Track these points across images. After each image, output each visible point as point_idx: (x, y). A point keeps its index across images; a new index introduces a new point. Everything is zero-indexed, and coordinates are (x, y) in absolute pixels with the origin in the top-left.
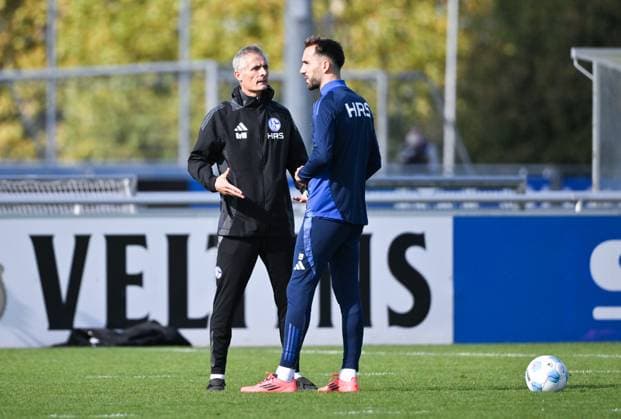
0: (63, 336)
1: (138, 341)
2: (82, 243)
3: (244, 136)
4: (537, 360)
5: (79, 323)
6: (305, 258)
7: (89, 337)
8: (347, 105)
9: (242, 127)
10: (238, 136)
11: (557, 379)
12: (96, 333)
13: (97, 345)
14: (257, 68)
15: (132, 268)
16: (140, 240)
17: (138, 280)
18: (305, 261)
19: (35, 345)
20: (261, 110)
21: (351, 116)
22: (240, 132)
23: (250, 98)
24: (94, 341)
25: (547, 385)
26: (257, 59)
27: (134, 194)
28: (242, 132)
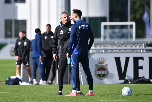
0: (123, 81)
1: (139, 82)
2: (127, 59)
3: (62, 33)
4: (124, 88)
5: (126, 78)
7: (129, 81)
8: (79, 26)
9: (62, 31)
10: (61, 33)
11: (129, 92)
13: (130, 83)
14: (65, 17)
15: (140, 65)
16: (142, 58)
17: (141, 68)
18: (73, 64)
19: (115, 83)
21: (80, 29)
22: (61, 32)
23: (64, 24)
24: (130, 82)
25: (126, 94)
26: (65, 15)
28: (62, 32)
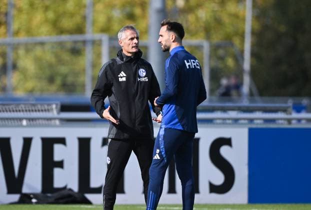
0: (16, 197)
1: (61, 201)
2: (27, 142)
3: (124, 79)
5: (25, 190)
6: (160, 152)
7: (32, 198)
8: (185, 61)
9: (123, 74)
10: (120, 80)
12: (36, 196)
13: (36, 203)
14: (132, 39)
15: (57, 158)
16: (62, 141)
17: (60, 164)
18: (160, 154)
20: (135, 64)
22: (121, 77)
23: (128, 57)
24: (34, 201)
26: (133, 34)
27: (58, 113)
28: (123, 77)
